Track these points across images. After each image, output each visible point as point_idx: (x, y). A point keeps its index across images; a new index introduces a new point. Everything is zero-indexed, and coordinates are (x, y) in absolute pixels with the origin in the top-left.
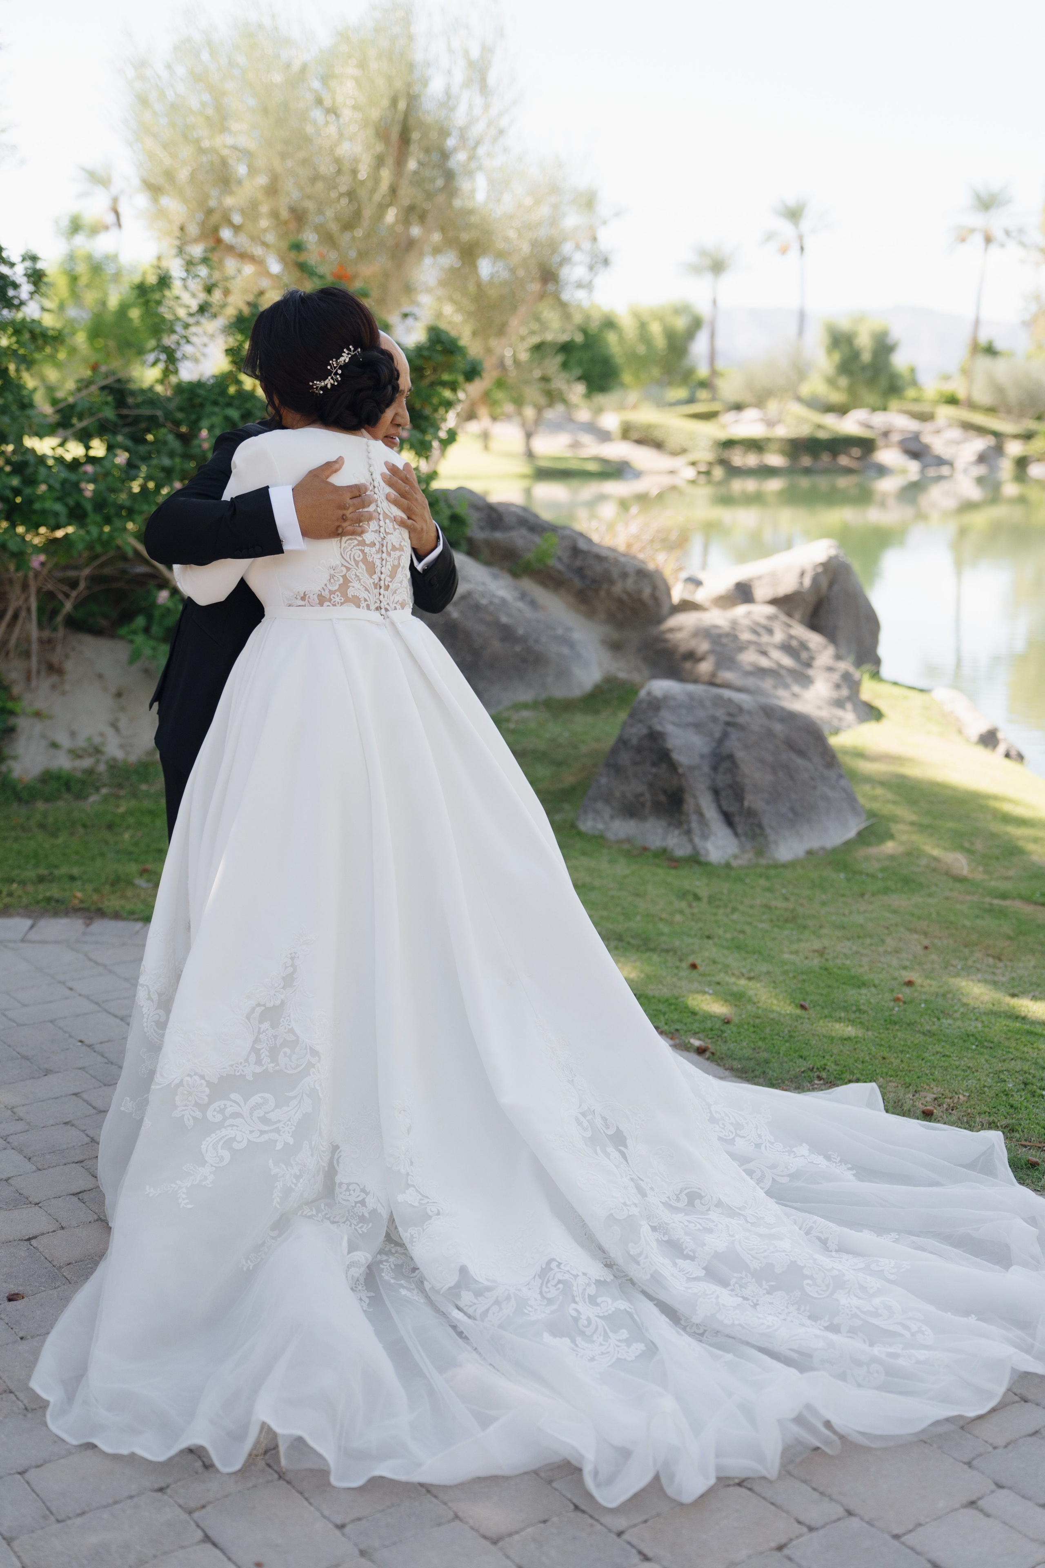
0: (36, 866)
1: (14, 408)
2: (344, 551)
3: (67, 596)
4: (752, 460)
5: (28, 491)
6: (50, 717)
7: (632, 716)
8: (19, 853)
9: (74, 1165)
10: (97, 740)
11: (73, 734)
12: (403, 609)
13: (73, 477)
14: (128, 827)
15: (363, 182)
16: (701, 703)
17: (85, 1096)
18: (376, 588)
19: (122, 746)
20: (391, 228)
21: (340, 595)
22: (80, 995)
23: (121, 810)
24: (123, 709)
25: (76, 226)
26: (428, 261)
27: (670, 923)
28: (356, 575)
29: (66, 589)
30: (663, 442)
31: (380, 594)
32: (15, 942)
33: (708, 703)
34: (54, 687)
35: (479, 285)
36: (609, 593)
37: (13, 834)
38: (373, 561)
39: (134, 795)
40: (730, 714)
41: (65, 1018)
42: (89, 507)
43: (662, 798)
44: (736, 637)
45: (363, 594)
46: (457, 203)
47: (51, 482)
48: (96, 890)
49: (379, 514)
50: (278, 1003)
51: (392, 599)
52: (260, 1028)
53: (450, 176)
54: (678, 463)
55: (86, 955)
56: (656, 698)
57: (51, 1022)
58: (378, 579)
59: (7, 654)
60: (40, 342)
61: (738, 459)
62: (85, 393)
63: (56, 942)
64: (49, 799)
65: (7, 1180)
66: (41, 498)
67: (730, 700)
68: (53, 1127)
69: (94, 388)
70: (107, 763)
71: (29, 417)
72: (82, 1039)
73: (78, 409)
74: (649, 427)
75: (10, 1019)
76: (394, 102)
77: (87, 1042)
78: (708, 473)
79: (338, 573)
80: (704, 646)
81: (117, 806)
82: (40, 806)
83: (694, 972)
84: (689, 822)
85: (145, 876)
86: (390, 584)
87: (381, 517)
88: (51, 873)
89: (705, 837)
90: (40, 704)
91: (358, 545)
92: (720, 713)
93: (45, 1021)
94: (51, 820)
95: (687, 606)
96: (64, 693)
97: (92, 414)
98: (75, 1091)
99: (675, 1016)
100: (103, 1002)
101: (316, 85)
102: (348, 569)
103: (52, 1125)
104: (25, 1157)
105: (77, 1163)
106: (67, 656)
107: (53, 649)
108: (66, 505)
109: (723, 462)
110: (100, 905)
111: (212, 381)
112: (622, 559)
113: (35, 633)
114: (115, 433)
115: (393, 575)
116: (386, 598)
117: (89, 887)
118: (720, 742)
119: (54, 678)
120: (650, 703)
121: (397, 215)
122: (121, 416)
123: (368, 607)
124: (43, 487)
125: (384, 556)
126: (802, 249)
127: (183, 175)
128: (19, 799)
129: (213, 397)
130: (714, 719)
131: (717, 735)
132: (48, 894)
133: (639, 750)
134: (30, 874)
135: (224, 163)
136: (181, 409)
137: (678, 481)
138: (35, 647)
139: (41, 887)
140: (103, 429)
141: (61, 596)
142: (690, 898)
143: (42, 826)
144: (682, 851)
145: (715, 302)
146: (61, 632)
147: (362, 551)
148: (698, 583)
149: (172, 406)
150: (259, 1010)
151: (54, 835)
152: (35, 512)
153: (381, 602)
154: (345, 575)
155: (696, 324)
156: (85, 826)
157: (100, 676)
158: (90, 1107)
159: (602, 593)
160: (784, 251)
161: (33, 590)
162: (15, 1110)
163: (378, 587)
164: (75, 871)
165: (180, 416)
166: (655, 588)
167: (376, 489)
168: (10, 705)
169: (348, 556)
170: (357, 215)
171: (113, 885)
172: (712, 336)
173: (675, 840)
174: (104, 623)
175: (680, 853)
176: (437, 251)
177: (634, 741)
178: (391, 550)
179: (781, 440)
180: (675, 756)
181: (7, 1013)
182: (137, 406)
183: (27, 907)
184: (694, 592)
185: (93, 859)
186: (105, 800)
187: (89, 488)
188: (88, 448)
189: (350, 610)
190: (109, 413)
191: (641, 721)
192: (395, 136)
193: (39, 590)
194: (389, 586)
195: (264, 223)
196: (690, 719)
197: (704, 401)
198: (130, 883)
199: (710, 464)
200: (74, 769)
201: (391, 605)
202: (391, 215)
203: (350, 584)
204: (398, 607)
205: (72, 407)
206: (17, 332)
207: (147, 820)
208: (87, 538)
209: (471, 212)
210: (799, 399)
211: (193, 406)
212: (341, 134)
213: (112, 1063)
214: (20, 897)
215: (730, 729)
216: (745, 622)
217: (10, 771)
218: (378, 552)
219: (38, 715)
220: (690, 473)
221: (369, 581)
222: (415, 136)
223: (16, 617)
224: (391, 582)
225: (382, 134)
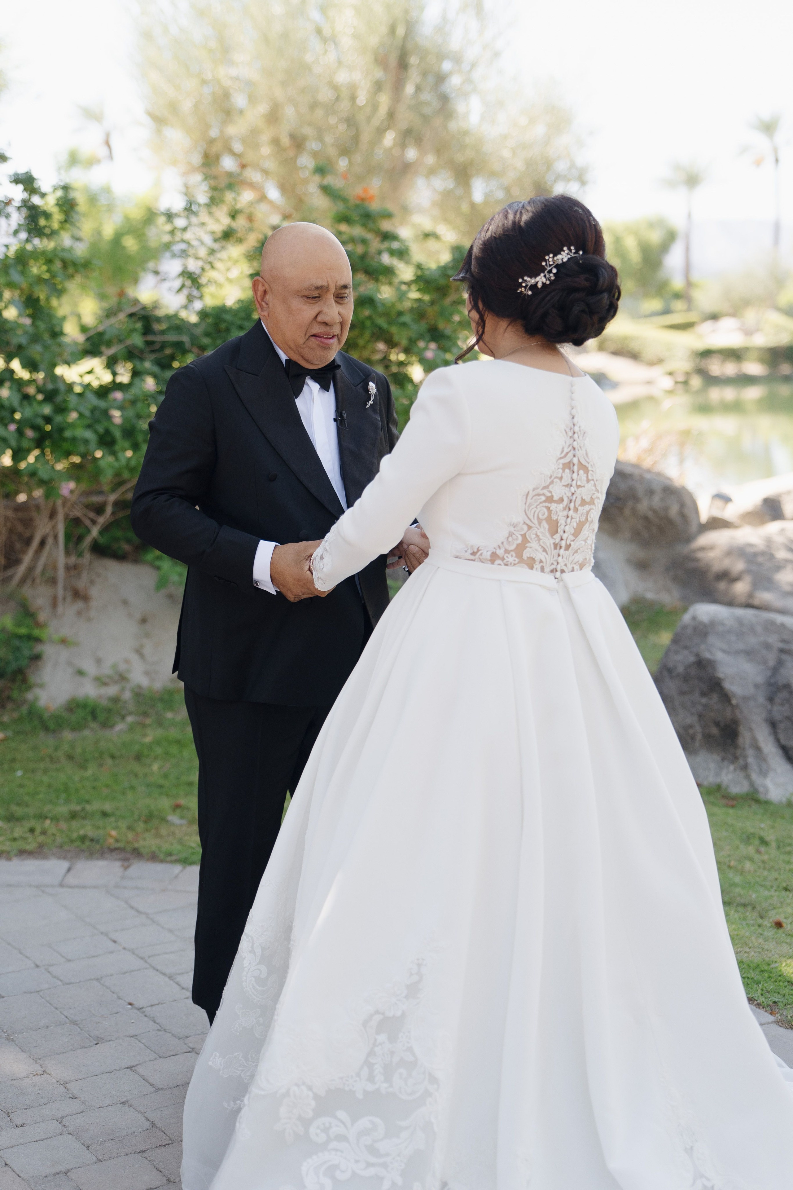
0: (68, 801)
1: (46, 336)
2: (529, 508)
3: (94, 522)
4: (730, 369)
5: (58, 419)
6: (75, 644)
7: (675, 641)
8: (49, 786)
9: (137, 1156)
10: (122, 667)
11: (99, 661)
12: (581, 570)
13: (102, 404)
14: (156, 758)
15: (360, 108)
16: (752, 629)
17: (140, 1070)
18: (555, 548)
19: (147, 673)
20: (388, 151)
21: (514, 555)
22: (124, 948)
23: (148, 739)
24: (147, 635)
25: (73, 160)
26: (420, 183)
27: (742, 872)
28: (536, 535)
29: (92, 515)
30: (639, 353)
31: (559, 555)
32: (53, 886)
33: (759, 629)
34: (79, 613)
35: (473, 205)
36: (634, 511)
37: (42, 765)
38: (557, 520)
39: (160, 723)
40: (783, 641)
41: (112, 975)
42: (118, 434)
43: (715, 731)
44: (772, 556)
45: (540, 555)
46: (453, 126)
47: (82, 409)
48: (130, 828)
49: (574, 465)
50: (399, 1013)
51: (571, 559)
52: (376, 1040)
53: (444, 99)
54: (656, 373)
55: (126, 902)
56: (702, 623)
57: (97, 979)
58: (560, 539)
59: (33, 580)
60: (71, 270)
61: (716, 368)
62: (113, 320)
63: (95, 887)
64: (76, 728)
65: (66, 1173)
66: (71, 425)
67: (783, 625)
68: (110, 1108)
69: (122, 316)
70: (132, 690)
71: (60, 345)
72: (132, 1001)
73: (107, 337)
74: (625, 338)
75: (55, 977)
76: (392, 30)
77: (137, 1004)
78: (686, 383)
79: (518, 531)
80: (739, 566)
81: (144, 735)
82: (67, 735)
83: (781, 931)
84: (745, 758)
85: (178, 811)
86: (572, 543)
87: (575, 468)
88: (83, 809)
89: (763, 773)
90: (66, 631)
91: (545, 501)
92: (773, 640)
93: (91, 979)
94: (79, 750)
95: (716, 523)
96: (89, 620)
97: (120, 341)
98: (130, 1064)
99: (771, 986)
100: (149, 957)
101: (315, 15)
102: (530, 527)
103: (109, 1105)
104: (83, 1144)
105: (139, 1152)
106: (92, 582)
107: (79, 576)
108: (96, 432)
109: (702, 372)
110: (136, 845)
111: (237, 306)
112: (648, 476)
113: (61, 560)
114: (142, 359)
115: (577, 533)
116: (564, 559)
117: (123, 824)
118: (775, 670)
119: (80, 605)
120: (695, 628)
121: (394, 139)
122: (148, 343)
123: (542, 569)
124: (74, 415)
125: (571, 513)
126: (777, 161)
127: (187, 106)
128: (46, 728)
129: (239, 322)
130: (767, 646)
131: (771, 663)
132: (82, 832)
133: (686, 678)
134: (63, 809)
135: (226, 95)
136: (207, 334)
137: (656, 391)
138: (61, 573)
139: (74, 824)
140: (131, 355)
141: (88, 523)
142: (757, 842)
143: (70, 757)
144: (738, 788)
145: (689, 216)
146: (88, 556)
147: (548, 508)
148: (727, 500)
149: (198, 331)
150: (378, 1017)
151: (83, 766)
152: (64, 440)
153: (558, 563)
154: (525, 534)
155: (671, 237)
156: (113, 757)
157: (125, 602)
158: (147, 1084)
159: (627, 512)
160: (758, 163)
161: (60, 517)
162: (68, 1086)
163: (558, 547)
164: (107, 807)
165: (206, 341)
166: (682, 505)
167: (576, 435)
168: (36, 632)
169: (532, 514)
170: (356, 139)
171: (146, 822)
172: (687, 249)
173: (730, 776)
174: (126, 547)
175: (735, 790)
176: (432, 172)
177: (681, 669)
178: (580, 505)
179: (760, 349)
180: (727, 686)
181: (51, 969)
182: (163, 332)
183: (61, 846)
184: (723, 509)
185: (124, 793)
186: (131, 728)
187: (116, 414)
188: (114, 374)
189: (522, 573)
190: (137, 340)
191: (686, 647)
192: (393, 61)
193: (66, 517)
194: (570, 545)
195: (266, 150)
196: (741, 646)
197: (681, 311)
198: (163, 820)
199: (688, 374)
200: (100, 697)
201: (569, 565)
202: (389, 138)
203: (528, 545)
204: (576, 567)
205: (101, 334)
206: (49, 261)
207: (174, 750)
208: (116, 465)
209: (466, 133)
210: (778, 309)
211: (219, 331)
212: (340, 62)
213: (165, 1030)
214: (54, 835)
215: (785, 657)
216: (780, 539)
217: (36, 699)
218: (564, 509)
219: (63, 641)
220: (667, 383)
221: (548, 541)
222: (413, 60)
223: (43, 543)
224: (574, 540)
225: (381, 61)
